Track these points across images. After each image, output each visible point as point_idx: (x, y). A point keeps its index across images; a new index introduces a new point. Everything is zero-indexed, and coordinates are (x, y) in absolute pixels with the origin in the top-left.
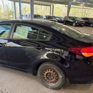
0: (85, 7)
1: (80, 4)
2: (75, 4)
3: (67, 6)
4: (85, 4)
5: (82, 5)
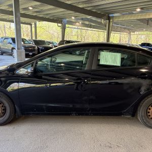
0: (80, 27)
1: (76, 22)
2: (71, 23)
3: (60, 25)
4: (82, 23)
5: (77, 24)
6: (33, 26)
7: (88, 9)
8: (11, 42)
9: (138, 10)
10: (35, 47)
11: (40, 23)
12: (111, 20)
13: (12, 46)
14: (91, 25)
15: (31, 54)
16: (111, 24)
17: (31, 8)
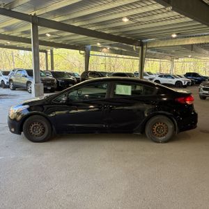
0: (109, 54)
1: (102, 48)
2: (96, 49)
3: (82, 52)
4: (110, 49)
5: (104, 49)
6: (49, 53)
7: (116, 35)
8: (26, 74)
9: (174, 36)
10: (54, 80)
11: (57, 50)
12: (145, 47)
13: (27, 79)
14: (122, 51)
15: (49, 88)
16: (145, 51)
17: (49, 35)
